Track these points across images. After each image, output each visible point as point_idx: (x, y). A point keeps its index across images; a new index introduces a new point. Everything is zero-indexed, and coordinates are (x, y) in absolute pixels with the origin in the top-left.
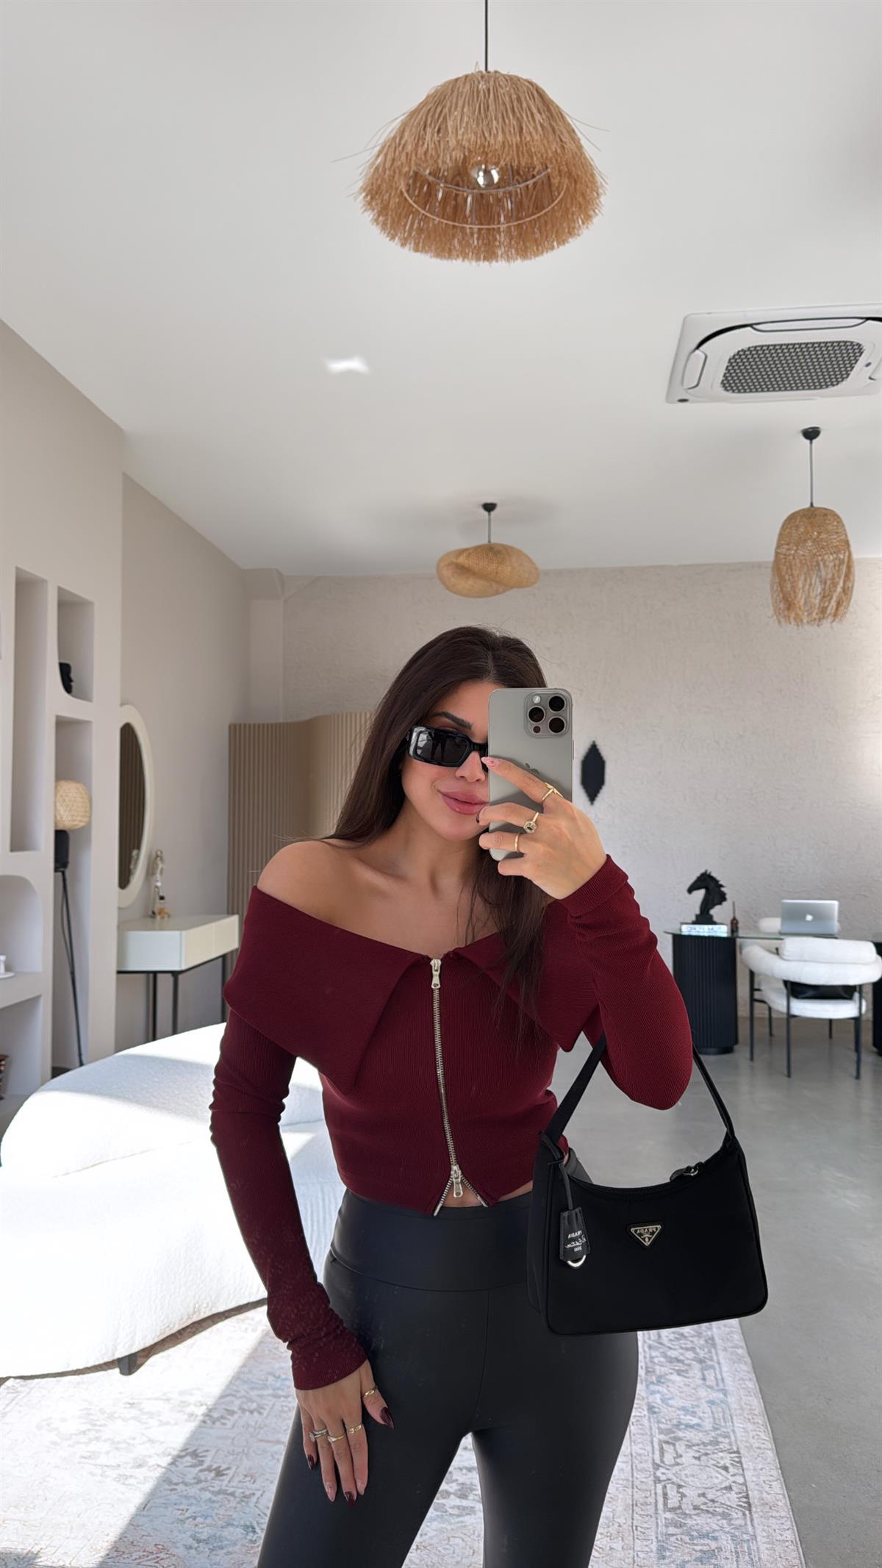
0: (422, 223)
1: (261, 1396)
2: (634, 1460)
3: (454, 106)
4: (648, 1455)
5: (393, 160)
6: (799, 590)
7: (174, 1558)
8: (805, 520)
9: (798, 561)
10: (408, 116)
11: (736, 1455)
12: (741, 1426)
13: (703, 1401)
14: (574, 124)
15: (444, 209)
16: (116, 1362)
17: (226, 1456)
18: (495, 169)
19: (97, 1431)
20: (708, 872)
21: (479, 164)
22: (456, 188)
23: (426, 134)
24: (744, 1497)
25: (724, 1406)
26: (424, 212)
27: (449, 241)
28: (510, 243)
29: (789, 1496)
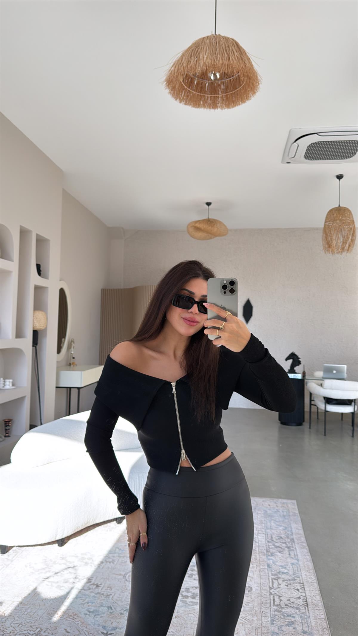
0: (188, 93)
1: (114, 557)
2: (262, 586)
3: (202, 49)
4: (267, 584)
5: (178, 70)
6: (334, 240)
7: (80, 618)
8: (337, 212)
9: (333, 228)
11: (302, 585)
12: (304, 573)
13: (289, 563)
14: (250, 56)
15: (197, 88)
16: (57, 541)
17: (100, 579)
18: (218, 73)
19: (49, 568)
20: (294, 353)
21: (211, 70)
22: (202, 80)
23: (191, 59)
24: (305, 601)
25: (298, 566)
26: (189, 89)
27: (199, 101)
28: (223, 102)
29: (323, 601)
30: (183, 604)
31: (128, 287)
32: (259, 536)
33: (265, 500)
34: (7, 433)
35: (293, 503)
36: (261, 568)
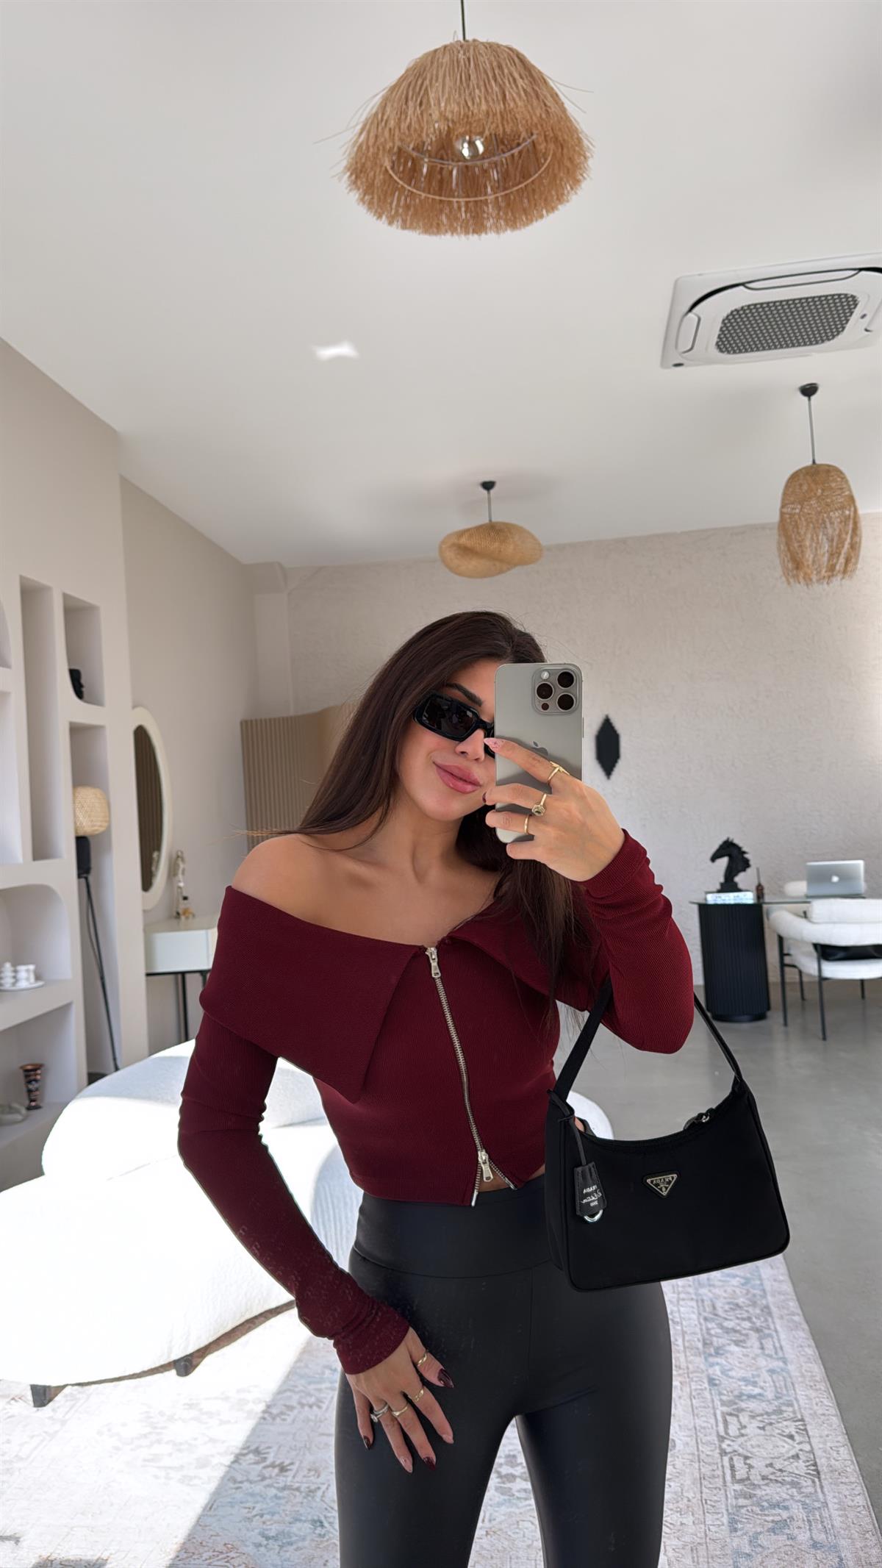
0: (408, 200)
1: (320, 1390)
2: (699, 1434)
3: (434, 77)
4: (712, 1428)
5: (376, 137)
6: (807, 548)
7: (244, 1557)
8: (808, 477)
9: (803, 519)
10: (388, 91)
11: (800, 1423)
12: (803, 1393)
13: (763, 1370)
14: (556, 87)
15: (430, 183)
16: (172, 1364)
17: (289, 1452)
18: (479, 139)
19: (158, 1434)
20: (730, 840)
21: (462, 134)
22: (441, 161)
23: (408, 108)
24: (814, 1466)
25: (784, 1374)
26: (409, 188)
27: (436, 216)
28: (498, 214)
29: (857, 1462)
30: (502, 1497)
31: (306, 711)
32: (682, 1306)
34: (32, 1101)
36: (693, 1387)
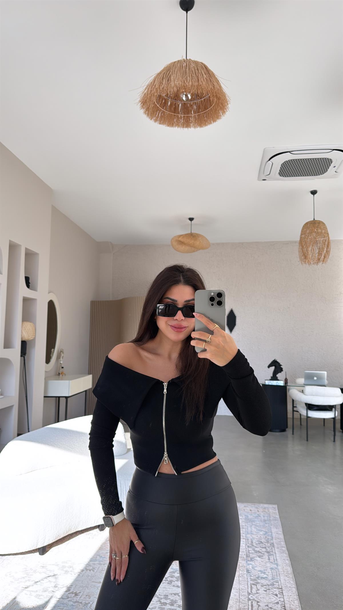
0: (162, 114)
1: (94, 564)
2: (240, 591)
3: (174, 71)
4: (246, 589)
5: (151, 91)
6: (309, 251)
8: (312, 225)
9: (309, 240)
10: (157, 75)
11: (281, 590)
12: (283, 578)
13: (269, 568)
14: (218, 78)
15: (171, 109)
16: (38, 550)
17: (79, 588)
18: (189, 94)
19: (29, 577)
20: (276, 360)
21: (183, 92)
22: (175, 101)
23: (163, 81)
24: (284, 607)
25: (277, 570)
26: (163, 110)
27: (172, 120)
28: (195, 121)
29: (301, 606)
31: (117, 299)
33: (246, 505)
35: (275, 508)
36: (240, 573)
